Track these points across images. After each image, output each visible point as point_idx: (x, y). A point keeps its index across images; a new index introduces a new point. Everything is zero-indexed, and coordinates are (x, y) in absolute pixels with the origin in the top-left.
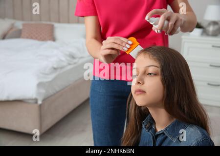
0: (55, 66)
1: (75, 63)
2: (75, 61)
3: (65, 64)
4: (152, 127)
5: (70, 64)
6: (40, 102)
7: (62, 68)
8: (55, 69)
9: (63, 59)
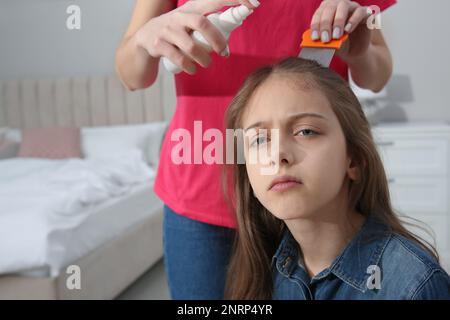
0: (84, 199)
1: (123, 194)
2: (124, 189)
3: (103, 195)
4: (297, 267)
5: (113, 196)
6: (55, 273)
7: (98, 202)
8: (84, 205)
9: (100, 185)
